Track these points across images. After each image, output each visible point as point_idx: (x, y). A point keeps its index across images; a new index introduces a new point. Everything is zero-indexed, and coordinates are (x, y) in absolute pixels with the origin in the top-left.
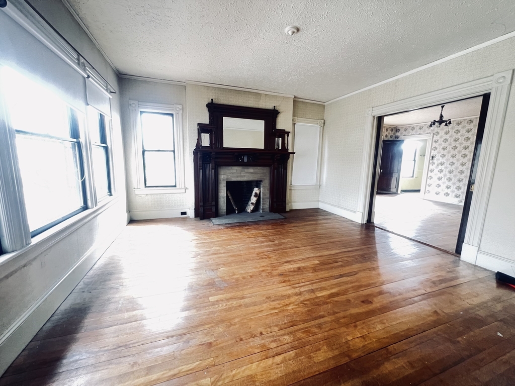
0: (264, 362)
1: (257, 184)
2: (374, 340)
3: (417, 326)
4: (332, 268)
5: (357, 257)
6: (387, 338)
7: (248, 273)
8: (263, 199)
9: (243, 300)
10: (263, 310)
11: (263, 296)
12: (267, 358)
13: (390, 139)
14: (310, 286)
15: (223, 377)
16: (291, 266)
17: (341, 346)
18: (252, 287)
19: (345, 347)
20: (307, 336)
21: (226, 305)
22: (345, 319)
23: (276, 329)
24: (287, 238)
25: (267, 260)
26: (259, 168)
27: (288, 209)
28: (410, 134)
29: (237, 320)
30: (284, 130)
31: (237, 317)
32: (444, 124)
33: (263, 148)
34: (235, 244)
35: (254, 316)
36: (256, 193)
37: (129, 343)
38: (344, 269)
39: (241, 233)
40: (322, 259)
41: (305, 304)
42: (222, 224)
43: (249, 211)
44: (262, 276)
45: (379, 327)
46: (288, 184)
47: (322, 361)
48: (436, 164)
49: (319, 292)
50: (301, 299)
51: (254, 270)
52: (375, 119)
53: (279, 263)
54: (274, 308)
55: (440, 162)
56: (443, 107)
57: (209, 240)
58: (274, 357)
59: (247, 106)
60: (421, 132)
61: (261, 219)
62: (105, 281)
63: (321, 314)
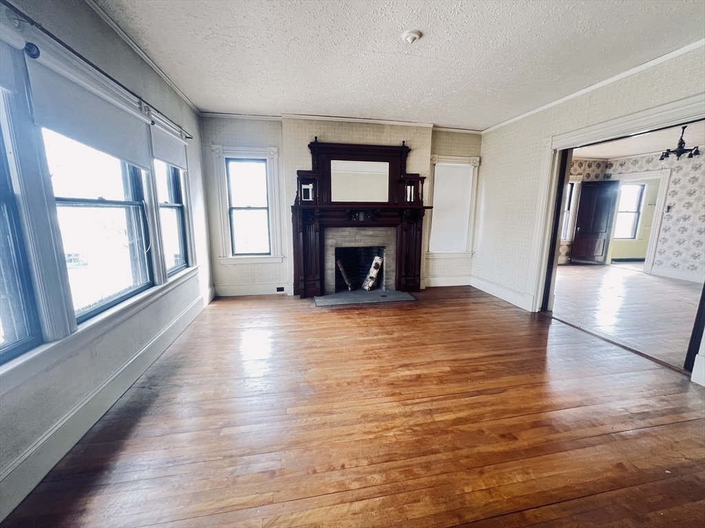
0: (337, 508)
1: (379, 251)
2: (506, 498)
3: (583, 484)
4: (467, 379)
5: (511, 365)
6: (527, 497)
7: (345, 378)
8: (386, 272)
9: (329, 417)
10: (353, 434)
11: (359, 412)
12: (342, 503)
13: (595, 180)
14: (429, 404)
15: (279, 521)
16: (408, 373)
17: (452, 500)
18: (347, 399)
19: (457, 502)
20: (405, 479)
21: (307, 421)
22: (469, 459)
23: (365, 462)
24: (413, 330)
25: (376, 361)
26: (380, 229)
27: (423, 286)
28: (630, 171)
29: (315, 444)
30: (418, 175)
31: (317, 439)
32: (687, 154)
33: (387, 201)
34: (338, 336)
35: (340, 440)
36: (377, 264)
37: (180, 458)
38: (486, 382)
39: (349, 320)
40: (457, 364)
41: (414, 431)
42: (328, 306)
43: (367, 288)
44: (364, 384)
45: (519, 478)
46: (424, 250)
47: (419, 519)
48: (674, 219)
49: (439, 415)
50: (411, 423)
51: (355, 374)
52: (557, 154)
53: (392, 366)
54: (370, 433)
55: (681, 215)
56: (684, 128)
57: (306, 328)
58: (352, 502)
59: (365, 144)
60: (650, 166)
61: (382, 300)
62: (169, 376)
63: (434, 447)
